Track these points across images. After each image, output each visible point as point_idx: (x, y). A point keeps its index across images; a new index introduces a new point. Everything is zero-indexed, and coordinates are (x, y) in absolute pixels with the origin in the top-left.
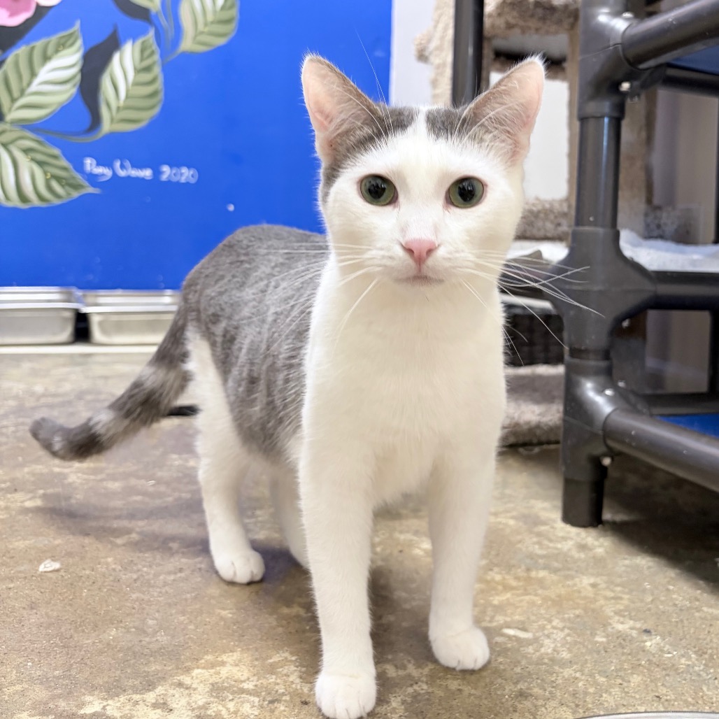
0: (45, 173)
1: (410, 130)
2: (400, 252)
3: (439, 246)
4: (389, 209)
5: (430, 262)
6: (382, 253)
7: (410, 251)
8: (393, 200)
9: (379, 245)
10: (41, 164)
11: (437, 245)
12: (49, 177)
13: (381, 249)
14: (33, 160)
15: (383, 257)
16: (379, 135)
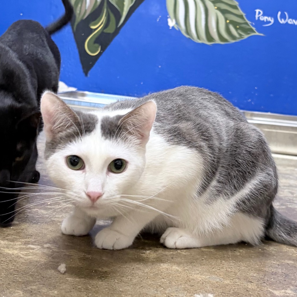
0: (226, 19)
1: (93, 133)
2: (84, 196)
3: (103, 194)
4: (80, 172)
5: (98, 202)
6: (75, 194)
7: (89, 196)
8: (82, 168)
9: (74, 191)
10: (223, 12)
11: (102, 194)
12: (228, 21)
13: (75, 193)
14: (219, 9)
15: (76, 196)
16: (77, 134)
